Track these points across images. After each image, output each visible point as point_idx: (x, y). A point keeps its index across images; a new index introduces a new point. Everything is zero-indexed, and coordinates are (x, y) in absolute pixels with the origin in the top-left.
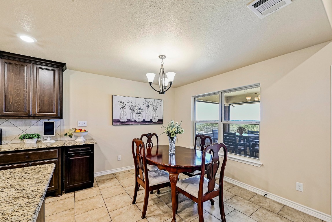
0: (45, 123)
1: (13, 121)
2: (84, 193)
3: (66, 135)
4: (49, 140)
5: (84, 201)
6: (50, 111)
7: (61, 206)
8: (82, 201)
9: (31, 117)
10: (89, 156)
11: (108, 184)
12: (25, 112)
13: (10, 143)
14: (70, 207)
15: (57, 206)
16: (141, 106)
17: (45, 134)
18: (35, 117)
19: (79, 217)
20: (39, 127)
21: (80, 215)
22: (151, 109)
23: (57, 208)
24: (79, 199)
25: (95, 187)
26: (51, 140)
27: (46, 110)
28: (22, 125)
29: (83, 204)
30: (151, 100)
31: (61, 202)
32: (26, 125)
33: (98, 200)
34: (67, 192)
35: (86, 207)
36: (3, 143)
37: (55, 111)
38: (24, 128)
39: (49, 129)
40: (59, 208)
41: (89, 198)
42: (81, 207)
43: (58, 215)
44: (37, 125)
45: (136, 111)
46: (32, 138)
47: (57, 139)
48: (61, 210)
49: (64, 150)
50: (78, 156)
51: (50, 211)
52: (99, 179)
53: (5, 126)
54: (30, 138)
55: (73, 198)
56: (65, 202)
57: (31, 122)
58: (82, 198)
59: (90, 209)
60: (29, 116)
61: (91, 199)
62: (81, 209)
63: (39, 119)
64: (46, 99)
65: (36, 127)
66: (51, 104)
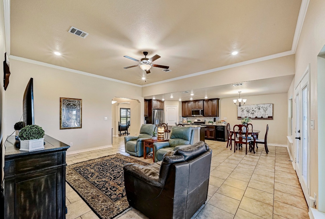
1: (207, 117)
3: (219, 122)
6: (214, 114)
13: (207, 123)
16: (254, 109)
18: (211, 116)
22: (262, 110)
30: (261, 105)
36: (205, 123)
38: (209, 119)
39: (215, 121)
45: (250, 112)
47: (217, 123)
49: (216, 126)
53: (206, 119)
54: (210, 122)
60: (209, 116)
63: (213, 117)
64: (213, 111)
65: (212, 119)
66: (214, 112)
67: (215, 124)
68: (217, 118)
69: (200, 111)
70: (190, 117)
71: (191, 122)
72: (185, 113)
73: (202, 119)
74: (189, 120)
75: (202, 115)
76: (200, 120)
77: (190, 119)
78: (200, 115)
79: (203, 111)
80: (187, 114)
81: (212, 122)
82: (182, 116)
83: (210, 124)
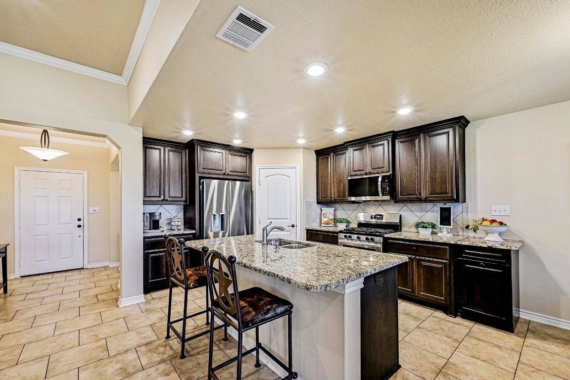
0: (441, 209)
1: (410, 205)
2: (490, 333)
3: (467, 227)
4: (445, 232)
5: (481, 343)
6: (443, 192)
7: (446, 328)
8: (478, 341)
9: (423, 200)
10: (500, 271)
11: (553, 347)
12: (417, 195)
13: (408, 231)
14: (455, 337)
15: (442, 326)
17: (441, 224)
18: (426, 200)
19: (459, 356)
20: (435, 214)
21: (461, 355)
23: (440, 328)
24: (475, 335)
25: (517, 335)
26: (448, 232)
27: (438, 191)
28: (418, 211)
29: (476, 345)
31: (450, 325)
32: (421, 211)
33: (507, 356)
34: (463, 317)
35: (478, 351)
36: (402, 230)
37: (449, 190)
38: (419, 214)
39: (446, 218)
40: (443, 329)
41: (492, 345)
42: (470, 347)
43: (437, 336)
44: (433, 212)
46: (426, 227)
47: (458, 232)
48: (443, 333)
50: (478, 264)
51: (432, 326)
52: (539, 328)
53: (404, 211)
54: (423, 227)
55: (467, 329)
56: (454, 327)
57: (426, 207)
58: (480, 336)
59: (483, 357)
60: (420, 200)
61: (494, 346)
62: (469, 349)
63: (435, 203)
64: (438, 175)
65: (432, 214)
66: (444, 182)
67: (445, 235)
68: (456, 210)
69: (380, 179)
70: (345, 206)
71: (348, 222)
72: (326, 190)
73: (390, 213)
74: (341, 214)
75: (387, 198)
76: (381, 217)
77: (343, 212)
78: (380, 197)
79: (391, 180)
80: (333, 193)
81: (433, 226)
82: (318, 203)
83: (425, 235)
